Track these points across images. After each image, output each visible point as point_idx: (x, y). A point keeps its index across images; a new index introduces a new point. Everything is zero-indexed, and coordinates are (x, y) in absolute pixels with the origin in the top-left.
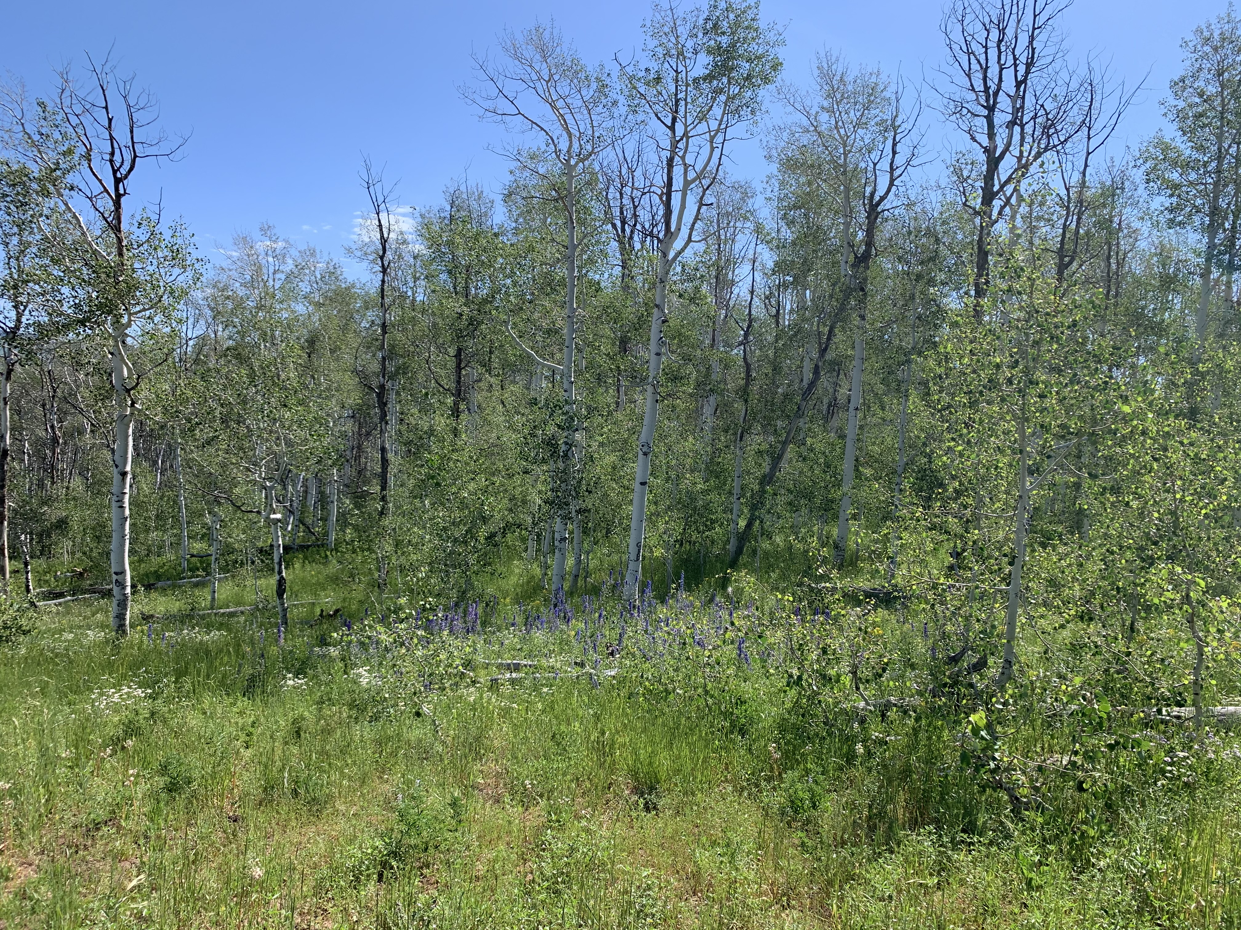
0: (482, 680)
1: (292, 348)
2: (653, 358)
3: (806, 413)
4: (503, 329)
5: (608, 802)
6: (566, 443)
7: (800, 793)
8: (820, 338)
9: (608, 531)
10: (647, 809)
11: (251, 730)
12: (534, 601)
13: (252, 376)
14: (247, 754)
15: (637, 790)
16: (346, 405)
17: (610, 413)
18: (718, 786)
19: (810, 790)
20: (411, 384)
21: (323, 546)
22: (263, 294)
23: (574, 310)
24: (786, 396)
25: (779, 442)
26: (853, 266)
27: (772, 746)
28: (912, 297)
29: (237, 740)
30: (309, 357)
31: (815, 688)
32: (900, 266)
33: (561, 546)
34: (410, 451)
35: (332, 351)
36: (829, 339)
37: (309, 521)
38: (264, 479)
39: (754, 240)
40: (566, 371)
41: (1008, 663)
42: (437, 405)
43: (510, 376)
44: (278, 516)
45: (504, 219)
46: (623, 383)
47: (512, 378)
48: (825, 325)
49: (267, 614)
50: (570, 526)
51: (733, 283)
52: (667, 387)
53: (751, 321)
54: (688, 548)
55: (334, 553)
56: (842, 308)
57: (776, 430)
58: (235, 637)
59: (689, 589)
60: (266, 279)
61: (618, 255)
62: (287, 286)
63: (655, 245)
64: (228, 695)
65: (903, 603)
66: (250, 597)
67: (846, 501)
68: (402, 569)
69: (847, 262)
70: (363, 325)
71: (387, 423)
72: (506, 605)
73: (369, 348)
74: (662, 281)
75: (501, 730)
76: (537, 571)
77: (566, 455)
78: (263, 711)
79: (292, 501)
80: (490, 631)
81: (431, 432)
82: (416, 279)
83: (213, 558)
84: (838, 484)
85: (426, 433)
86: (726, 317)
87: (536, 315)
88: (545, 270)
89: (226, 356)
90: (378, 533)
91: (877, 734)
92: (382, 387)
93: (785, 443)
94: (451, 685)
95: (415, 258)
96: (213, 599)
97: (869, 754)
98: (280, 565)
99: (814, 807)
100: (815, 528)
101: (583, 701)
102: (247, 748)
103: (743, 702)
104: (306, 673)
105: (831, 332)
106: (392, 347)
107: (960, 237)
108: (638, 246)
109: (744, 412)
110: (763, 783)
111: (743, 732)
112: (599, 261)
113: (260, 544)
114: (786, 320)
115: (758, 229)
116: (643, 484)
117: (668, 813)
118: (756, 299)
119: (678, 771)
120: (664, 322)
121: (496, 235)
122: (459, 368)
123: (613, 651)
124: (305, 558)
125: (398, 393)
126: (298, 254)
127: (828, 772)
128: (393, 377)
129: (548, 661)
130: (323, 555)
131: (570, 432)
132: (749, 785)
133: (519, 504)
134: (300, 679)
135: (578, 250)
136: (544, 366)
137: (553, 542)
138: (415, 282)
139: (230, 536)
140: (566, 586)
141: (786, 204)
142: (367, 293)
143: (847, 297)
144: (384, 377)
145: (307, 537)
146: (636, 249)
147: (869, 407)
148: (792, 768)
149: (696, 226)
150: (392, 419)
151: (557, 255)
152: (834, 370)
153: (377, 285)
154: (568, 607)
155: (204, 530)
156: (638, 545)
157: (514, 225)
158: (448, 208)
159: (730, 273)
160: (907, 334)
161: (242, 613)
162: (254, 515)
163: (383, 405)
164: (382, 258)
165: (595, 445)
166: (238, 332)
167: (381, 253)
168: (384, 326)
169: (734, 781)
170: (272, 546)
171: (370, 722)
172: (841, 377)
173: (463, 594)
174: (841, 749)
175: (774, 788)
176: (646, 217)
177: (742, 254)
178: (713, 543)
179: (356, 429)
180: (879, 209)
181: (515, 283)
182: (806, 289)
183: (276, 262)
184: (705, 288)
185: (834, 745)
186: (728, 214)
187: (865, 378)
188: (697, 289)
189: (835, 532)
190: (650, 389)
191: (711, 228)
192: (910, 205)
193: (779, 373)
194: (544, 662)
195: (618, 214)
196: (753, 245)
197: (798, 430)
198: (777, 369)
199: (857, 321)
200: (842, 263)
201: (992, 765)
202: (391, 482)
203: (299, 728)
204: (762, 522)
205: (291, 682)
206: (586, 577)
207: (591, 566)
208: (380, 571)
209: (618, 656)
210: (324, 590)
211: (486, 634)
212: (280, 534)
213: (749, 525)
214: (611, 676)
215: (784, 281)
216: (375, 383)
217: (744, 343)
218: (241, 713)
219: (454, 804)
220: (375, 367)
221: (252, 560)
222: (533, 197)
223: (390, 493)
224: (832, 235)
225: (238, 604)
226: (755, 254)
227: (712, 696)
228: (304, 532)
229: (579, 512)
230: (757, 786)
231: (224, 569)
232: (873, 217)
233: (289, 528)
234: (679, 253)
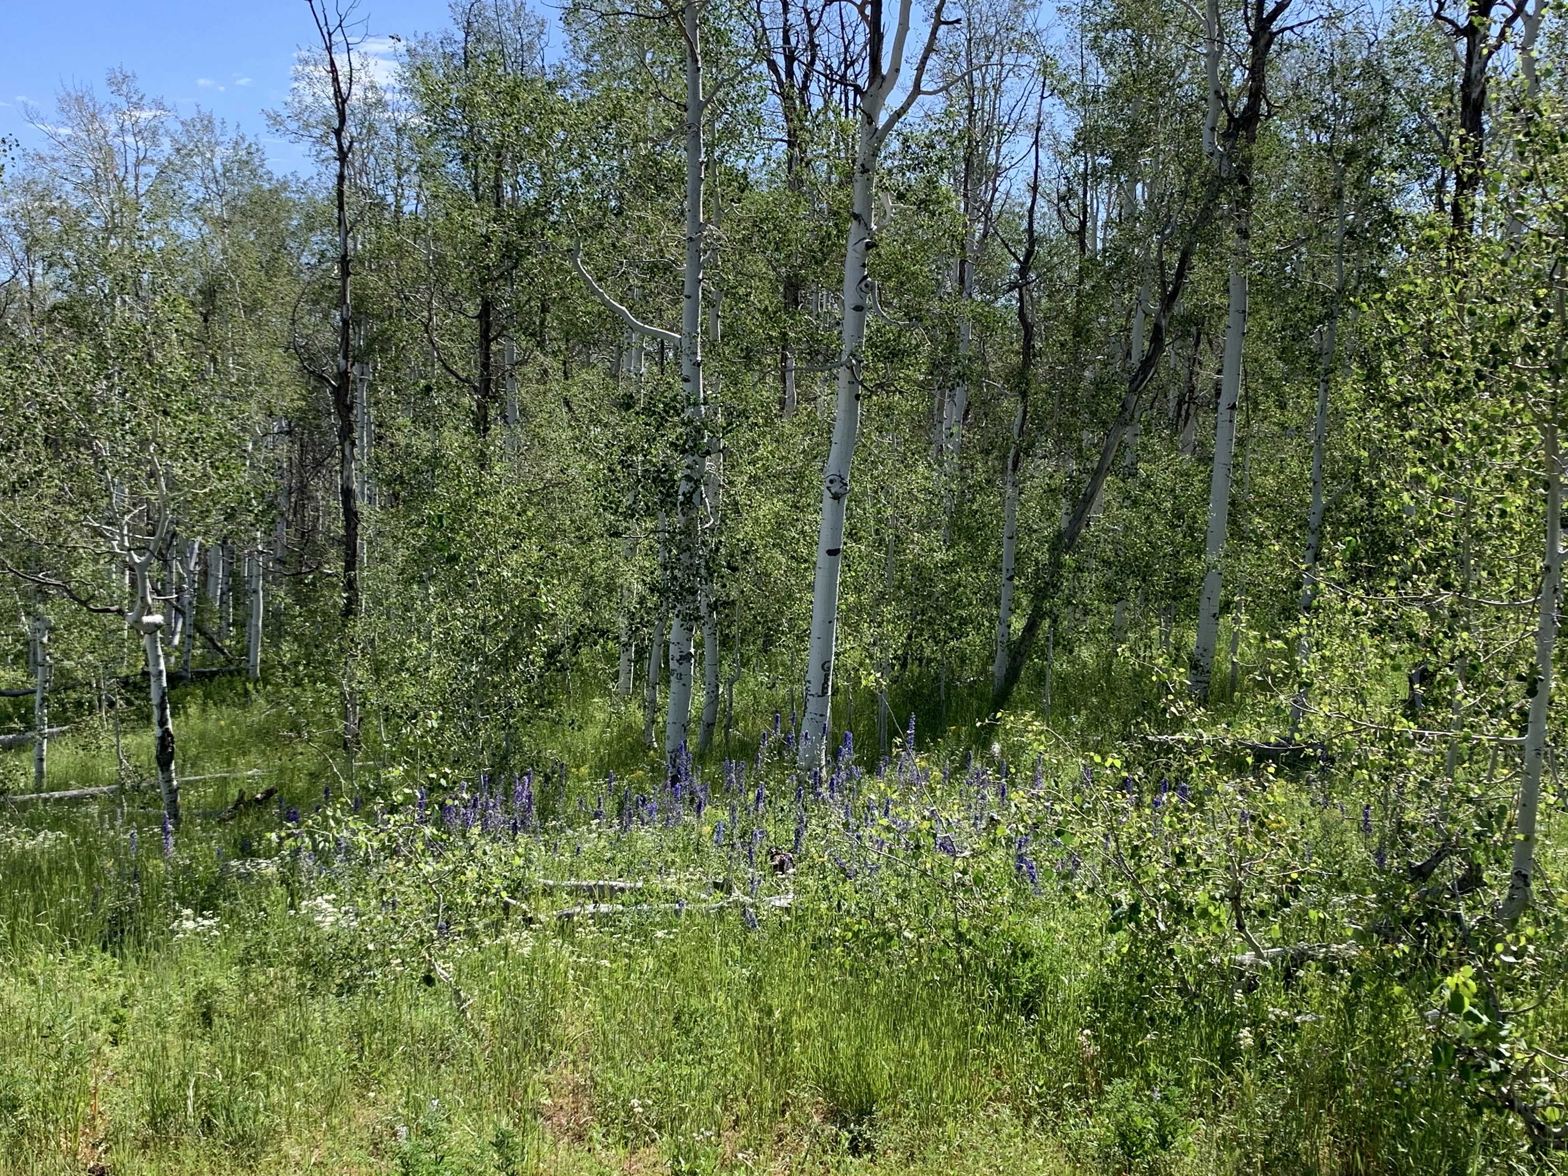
0: (542, 917)
1: (174, 308)
2: (850, 315)
3: (1137, 415)
4: (568, 264)
5: (781, 1137)
6: (688, 478)
7: (1138, 1119)
8: (1163, 274)
9: (769, 641)
10: (854, 1150)
11: (122, 1011)
12: (633, 772)
13: (101, 359)
14: (116, 1055)
15: (833, 1115)
16: (277, 411)
17: (769, 421)
18: (985, 1108)
19: (1157, 1114)
20: (397, 370)
21: (239, 673)
22: (116, 204)
23: (701, 227)
24: (1098, 384)
25: (1086, 471)
26: (1226, 136)
27: (1083, 1037)
28: (1338, 195)
29: (97, 1030)
30: (206, 320)
31: (1162, 927)
32: (1313, 135)
33: (682, 669)
34: (396, 496)
35: (250, 310)
36: (1180, 274)
37: (212, 627)
38: (129, 550)
39: (1038, 88)
40: (685, 344)
41: (1521, 879)
42: (445, 410)
43: (579, 353)
44: (158, 618)
45: (565, 55)
46: (792, 363)
47: (583, 357)
48: (1172, 249)
49: (138, 799)
50: (697, 634)
51: (998, 170)
52: (876, 370)
53: (1033, 241)
54: (917, 671)
55: (260, 686)
56: (1206, 216)
57: (1080, 450)
58: (83, 842)
59: (920, 746)
60: (121, 175)
61: (781, 120)
62: (162, 189)
63: (851, 102)
64: (75, 947)
65: (1322, 768)
66: (107, 768)
67: (1212, 579)
68: (388, 715)
69: (1213, 129)
70: (304, 260)
71: (353, 444)
72: (580, 780)
73: (316, 302)
74: (865, 170)
75: (582, 1006)
76: (638, 716)
77: (688, 499)
78: (141, 977)
79: (180, 590)
80: (554, 827)
81: (435, 460)
82: (401, 172)
83: (37, 697)
84: (1198, 551)
85: (426, 461)
86: (985, 236)
87: (627, 239)
88: (643, 152)
89: (51, 322)
90: (342, 650)
91: (1277, 1011)
92: (343, 376)
93: (1098, 474)
94: (486, 927)
95: (399, 131)
96: (40, 772)
97: (1263, 1048)
98: (163, 709)
99: (1164, 1144)
100: (1155, 632)
101: (732, 955)
102: (115, 1043)
103: (1027, 956)
104: (216, 907)
105: (1184, 261)
106: (360, 300)
107: (1427, 78)
108: (817, 103)
109: (1020, 413)
110: (1068, 1102)
111: (1029, 1007)
112: (745, 132)
113: (123, 671)
114: (1098, 240)
115: (1046, 68)
116: (833, 553)
117: (893, 1157)
118: (1040, 201)
119: (909, 1080)
120: (869, 246)
121: (551, 86)
122: (485, 340)
123: (782, 862)
124: (207, 696)
125: (372, 387)
126: (180, 127)
127: (1188, 1081)
128: (362, 357)
129: (662, 881)
130: (241, 691)
131: (696, 457)
132: (1041, 1105)
133: (601, 592)
134: (205, 918)
135: (706, 112)
136: (644, 333)
137: (667, 663)
138: (399, 178)
139: (66, 655)
140: (693, 743)
141: (1098, 19)
142: (311, 201)
143: (1213, 197)
144: (346, 357)
145: (209, 656)
146: (814, 109)
147: (1256, 404)
148: (1120, 1074)
149: (929, 62)
150: (362, 436)
151: (666, 122)
152: (1189, 334)
153: (330, 185)
154: (697, 783)
155: (20, 647)
156: (825, 666)
157: (583, 66)
158: (460, 36)
159: (993, 152)
160: (1327, 264)
161: (93, 796)
162: (111, 616)
163: (345, 408)
164: (338, 133)
165: (741, 481)
166: (73, 277)
167: (336, 124)
168: (344, 261)
169: (1015, 1099)
170: (145, 674)
171: (339, 995)
172: (1202, 347)
173: (502, 761)
174: (1210, 1038)
175: (1089, 1111)
176: (832, 47)
177: (1015, 116)
178: (963, 661)
179: (295, 456)
180: (1274, 27)
181: (588, 179)
182: (1136, 181)
183: (140, 143)
184: (945, 182)
185: (1199, 1032)
186: (987, 40)
187: (1249, 348)
188: (931, 183)
189: (1192, 638)
190: (843, 374)
191: (956, 67)
192: (1332, 20)
193: (1087, 342)
194: (656, 883)
195: (780, 42)
196: (1035, 98)
197: (1124, 446)
198: (1081, 332)
199: (1232, 241)
200: (1205, 131)
201: (1495, 1067)
202: (363, 553)
203: (209, 1007)
204: (1055, 621)
205: (189, 925)
206: (728, 727)
207: (737, 707)
208: (346, 718)
209: (791, 871)
210: (244, 754)
211: (546, 832)
212: (160, 652)
213: (1031, 628)
214: (781, 908)
215: (1094, 167)
216: (330, 370)
217: (1020, 285)
218: (101, 981)
219: (501, 1143)
220: (328, 338)
221: (108, 699)
222: (619, 13)
223: (363, 574)
224: (1184, 77)
225: (86, 780)
226: (1039, 115)
227: (970, 943)
228: (204, 647)
229: (713, 607)
230: (1057, 1107)
231: (57, 719)
232: (1262, 42)
233: (176, 640)
234: (898, 115)
